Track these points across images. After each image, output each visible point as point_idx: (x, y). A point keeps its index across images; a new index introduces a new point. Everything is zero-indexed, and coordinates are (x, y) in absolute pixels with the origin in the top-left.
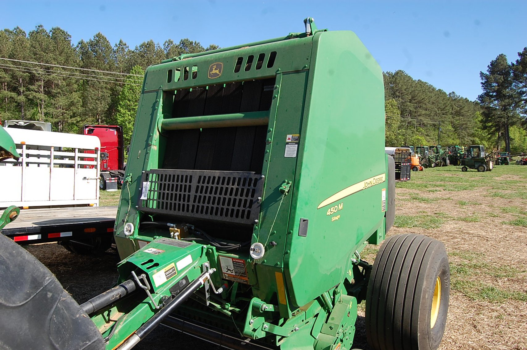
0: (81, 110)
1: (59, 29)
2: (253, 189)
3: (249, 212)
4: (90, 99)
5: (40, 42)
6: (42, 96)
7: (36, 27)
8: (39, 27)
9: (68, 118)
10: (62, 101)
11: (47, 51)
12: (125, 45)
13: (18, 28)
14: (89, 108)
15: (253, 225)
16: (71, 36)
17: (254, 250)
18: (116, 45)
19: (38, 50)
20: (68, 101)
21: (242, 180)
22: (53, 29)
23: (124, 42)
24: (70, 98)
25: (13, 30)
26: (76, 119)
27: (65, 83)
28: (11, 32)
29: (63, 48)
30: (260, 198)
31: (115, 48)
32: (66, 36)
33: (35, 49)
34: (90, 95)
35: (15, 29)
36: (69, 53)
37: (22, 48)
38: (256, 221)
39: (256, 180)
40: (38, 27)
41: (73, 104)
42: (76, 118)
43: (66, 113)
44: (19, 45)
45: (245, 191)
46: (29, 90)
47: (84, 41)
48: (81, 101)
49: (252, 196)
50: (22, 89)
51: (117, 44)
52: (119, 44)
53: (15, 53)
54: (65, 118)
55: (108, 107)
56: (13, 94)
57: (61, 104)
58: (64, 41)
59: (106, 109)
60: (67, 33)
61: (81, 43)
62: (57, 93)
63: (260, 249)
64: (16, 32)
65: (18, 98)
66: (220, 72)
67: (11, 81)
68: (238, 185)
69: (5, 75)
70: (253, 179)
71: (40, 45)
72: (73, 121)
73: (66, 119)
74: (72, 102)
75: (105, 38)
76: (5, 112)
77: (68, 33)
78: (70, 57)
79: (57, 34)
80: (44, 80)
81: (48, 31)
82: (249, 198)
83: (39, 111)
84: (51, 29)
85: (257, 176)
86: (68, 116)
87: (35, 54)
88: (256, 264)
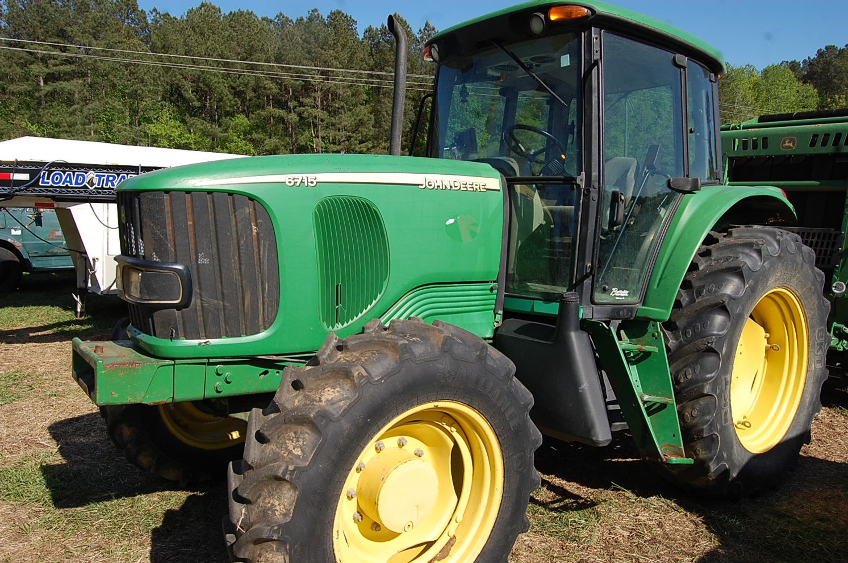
0: (372, 132)
1: (339, 12)
2: (833, 242)
3: (829, 259)
4: (385, 115)
5: (316, 34)
6: (319, 113)
7: (309, 12)
8: (313, 11)
9: (355, 145)
10: (346, 119)
11: (324, 47)
12: (434, 29)
13: (281, 14)
14: (384, 128)
15: (833, 269)
16: (356, 22)
17: (835, 287)
18: (420, 31)
19: (314, 46)
20: (355, 119)
21: (822, 235)
22: (331, 13)
23: (432, 26)
24: (357, 114)
25: (275, 19)
26: (366, 146)
27: (349, 93)
28: (271, 22)
29: (345, 41)
30: (840, 249)
31: (418, 36)
32: (350, 22)
33: (310, 44)
34: (384, 109)
35: (277, 16)
36: (355, 47)
37: (293, 44)
38: (837, 266)
39: (836, 236)
40: (311, 12)
41: (362, 123)
42: (366, 144)
43: (353, 137)
44: (288, 40)
45: (825, 243)
46: (301, 104)
47: (372, 27)
48: (373, 117)
49: (833, 247)
50: (291, 104)
51: (422, 29)
52: (425, 29)
53: (283, 52)
54: (351, 145)
55: (410, 125)
56: (281, 111)
57: (346, 123)
58: (347, 30)
59: (408, 129)
60: (350, 18)
61: (369, 30)
62: (339, 108)
63: (842, 286)
64: (278, 20)
65: (290, 117)
66: (794, 145)
67: (278, 93)
68: (817, 238)
69: (271, 85)
70: (833, 234)
71: (315, 39)
72: (361, 149)
73: (353, 146)
74: (360, 120)
75: (405, 22)
76: (270, 138)
77: (352, 18)
78: (355, 53)
79: (337, 21)
80: (321, 90)
81: (325, 17)
82: (829, 249)
83: (312, 134)
84: (329, 14)
85: (838, 232)
86: (356, 142)
87: (309, 52)
88: (836, 297)
